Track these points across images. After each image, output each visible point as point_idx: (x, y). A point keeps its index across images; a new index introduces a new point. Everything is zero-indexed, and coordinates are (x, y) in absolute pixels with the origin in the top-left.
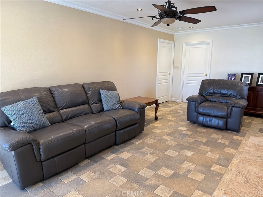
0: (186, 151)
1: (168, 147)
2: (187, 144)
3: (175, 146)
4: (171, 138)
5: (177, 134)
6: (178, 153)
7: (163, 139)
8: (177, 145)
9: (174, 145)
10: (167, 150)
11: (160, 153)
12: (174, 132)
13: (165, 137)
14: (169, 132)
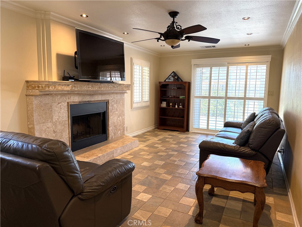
0: (147, 165)
1: (163, 167)
2: (145, 172)
3: (156, 168)
4: (161, 177)
5: (154, 183)
6: (154, 163)
7: (170, 175)
8: (155, 169)
9: (158, 169)
10: (164, 164)
11: (169, 162)
12: (158, 187)
13: (169, 177)
14: (164, 186)
